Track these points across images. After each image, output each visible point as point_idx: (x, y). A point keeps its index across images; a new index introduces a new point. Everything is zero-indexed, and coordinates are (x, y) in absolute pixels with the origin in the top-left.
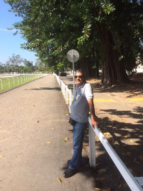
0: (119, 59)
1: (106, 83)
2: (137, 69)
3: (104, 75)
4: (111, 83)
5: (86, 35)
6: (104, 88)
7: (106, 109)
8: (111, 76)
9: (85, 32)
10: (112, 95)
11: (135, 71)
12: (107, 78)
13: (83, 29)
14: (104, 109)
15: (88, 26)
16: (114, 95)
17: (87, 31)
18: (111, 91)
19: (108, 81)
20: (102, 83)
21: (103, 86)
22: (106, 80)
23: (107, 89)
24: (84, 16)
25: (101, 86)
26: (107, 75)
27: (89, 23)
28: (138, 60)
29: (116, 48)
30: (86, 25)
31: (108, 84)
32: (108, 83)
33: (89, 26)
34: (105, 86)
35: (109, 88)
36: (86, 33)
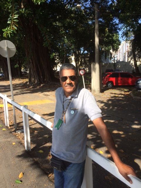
0: (51, 56)
1: (34, 82)
2: (57, 67)
3: (31, 74)
4: (39, 83)
5: (13, 27)
6: (32, 88)
7: (48, 113)
8: (39, 75)
9: (11, 23)
10: (45, 95)
11: (56, 70)
12: (34, 77)
13: (9, 19)
14: (46, 113)
15: (14, 17)
16: (48, 95)
17: (14, 22)
18: (42, 90)
19: (36, 81)
20: (29, 83)
21: (32, 86)
22: (33, 79)
23: (36, 88)
24: (8, 4)
25: (29, 86)
26: (34, 74)
27: (15, 13)
28: (58, 60)
29: (46, 45)
30: (12, 15)
31: (36, 84)
32: (37, 82)
33: (16, 17)
34: (33, 86)
35: (38, 87)
36: (13, 24)
